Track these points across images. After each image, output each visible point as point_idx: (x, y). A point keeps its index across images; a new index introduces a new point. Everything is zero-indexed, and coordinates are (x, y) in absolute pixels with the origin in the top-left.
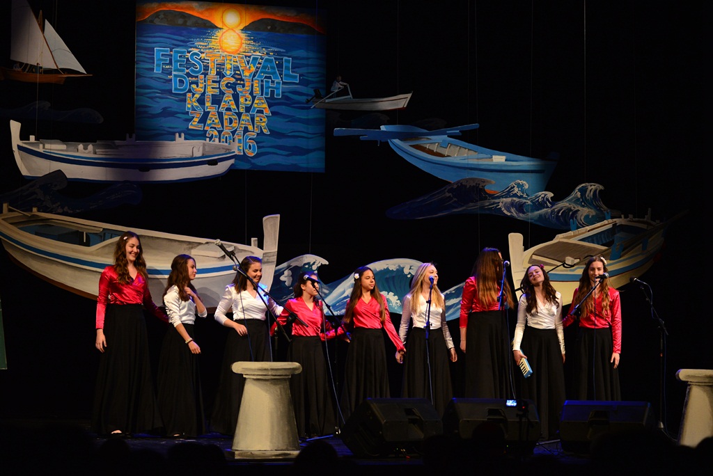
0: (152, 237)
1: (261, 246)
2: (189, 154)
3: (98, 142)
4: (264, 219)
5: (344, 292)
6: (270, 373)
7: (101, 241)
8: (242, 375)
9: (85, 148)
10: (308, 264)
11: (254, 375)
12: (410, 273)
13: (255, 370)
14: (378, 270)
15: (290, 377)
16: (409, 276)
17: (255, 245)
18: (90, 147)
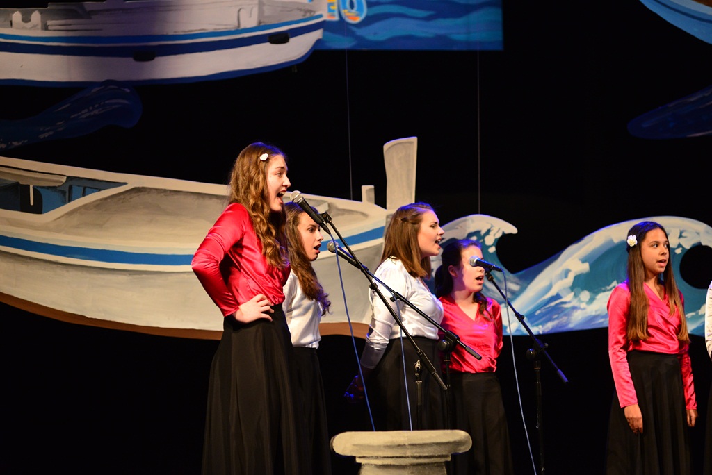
0: (165, 191)
1: (381, 200)
2: (231, 23)
3: (50, 6)
4: (386, 146)
5: (550, 287)
6: (409, 454)
7: (64, 202)
8: (353, 458)
9: (26, 19)
10: (477, 233)
11: (377, 458)
12: (680, 246)
13: (379, 448)
14: (616, 241)
15: (449, 459)
16: (678, 251)
17: (369, 200)
18: (36, 16)
